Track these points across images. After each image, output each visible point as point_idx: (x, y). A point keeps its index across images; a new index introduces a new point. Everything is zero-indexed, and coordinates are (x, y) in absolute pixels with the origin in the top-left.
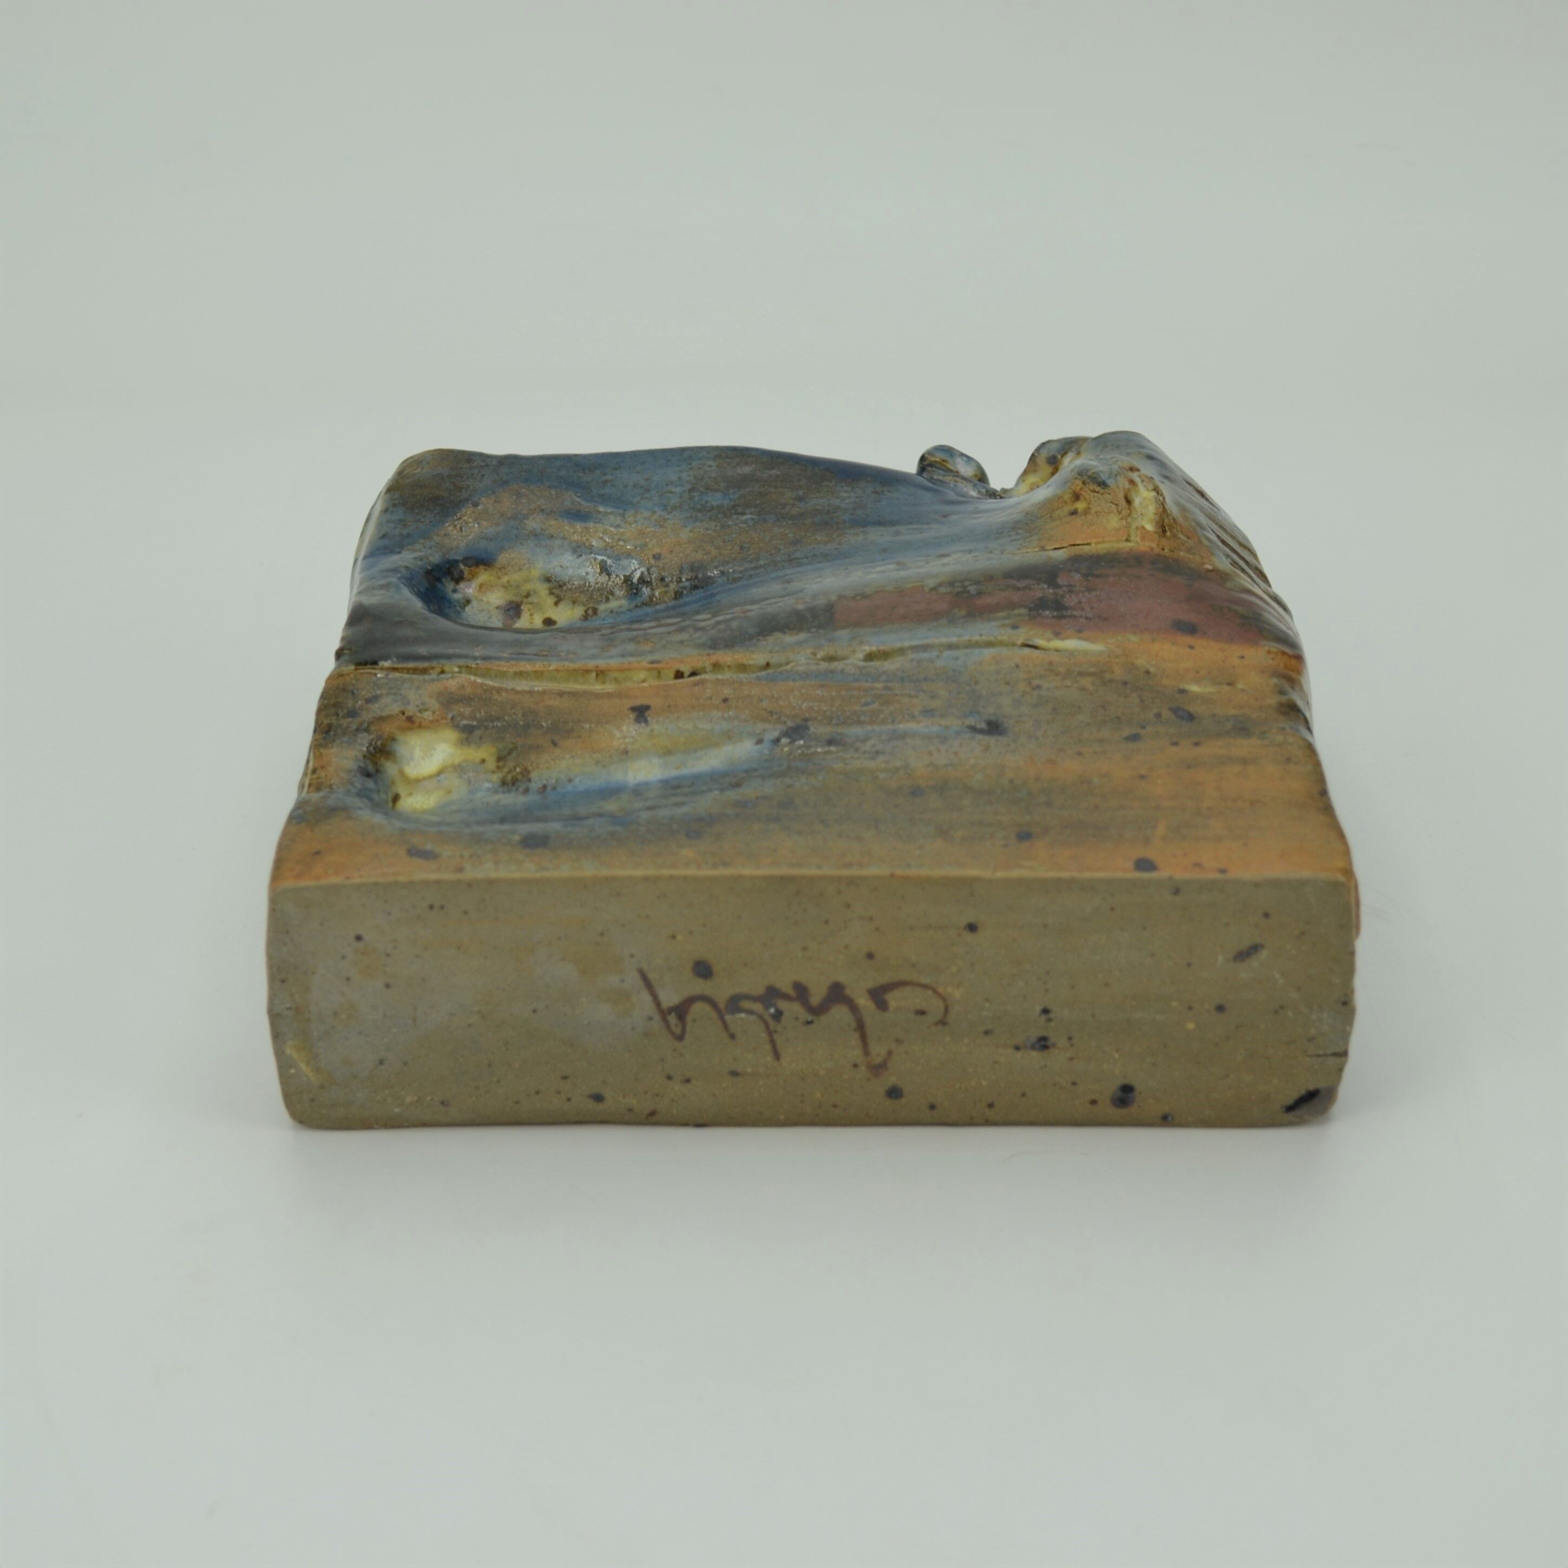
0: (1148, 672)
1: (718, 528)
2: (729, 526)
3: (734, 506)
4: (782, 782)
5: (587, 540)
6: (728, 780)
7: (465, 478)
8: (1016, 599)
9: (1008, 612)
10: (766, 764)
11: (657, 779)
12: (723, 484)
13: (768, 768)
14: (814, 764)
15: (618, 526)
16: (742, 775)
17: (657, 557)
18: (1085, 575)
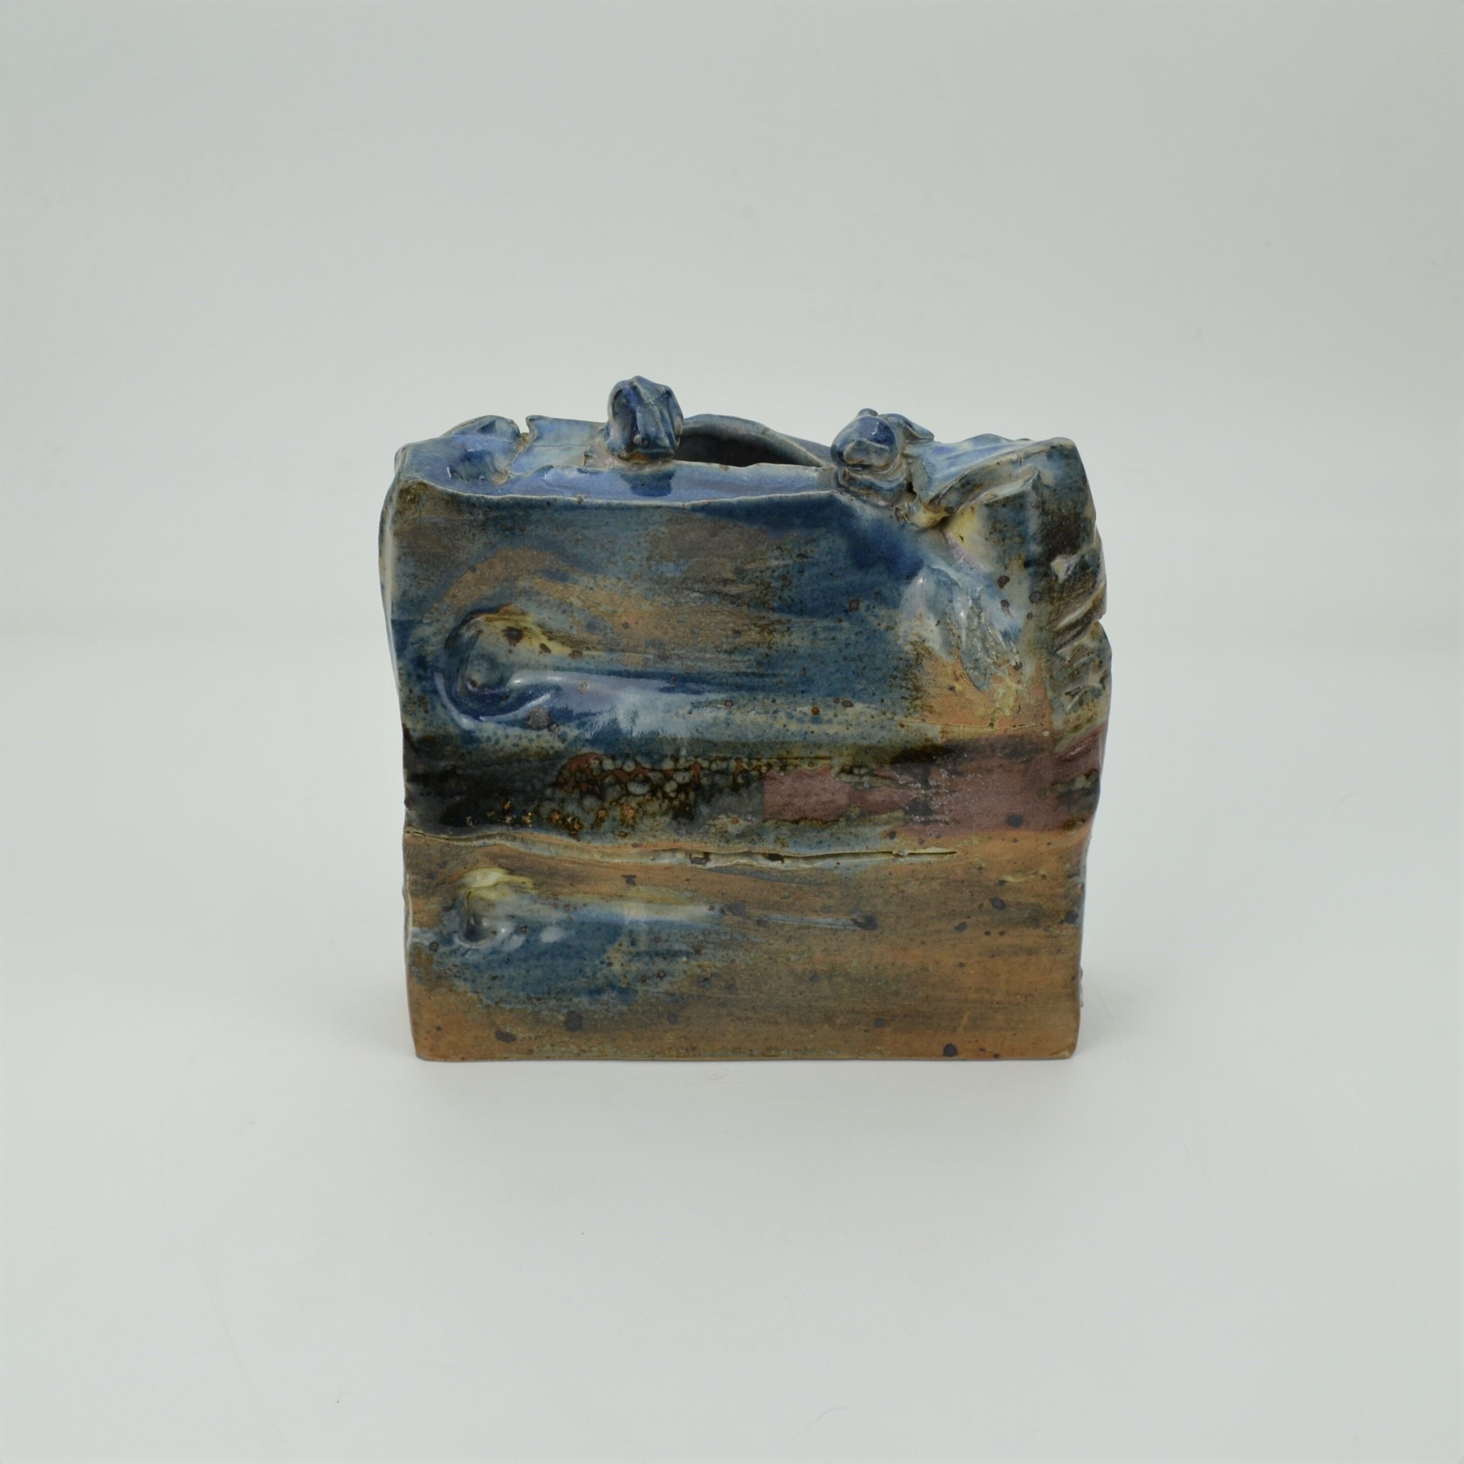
0: (980, 868)
1: (673, 605)
2: (681, 604)
3: (685, 579)
4: (727, 954)
5: (568, 598)
6: (692, 941)
7: (459, 535)
8: (896, 799)
9: (889, 814)
10: (716, 927)
11: (643, 920)
12: (675, 553)
13: (718, 934)
14: (748, 939)
15: (591, 589)
16: (701, 938)
17: (626, 626)
18: (951, 773)
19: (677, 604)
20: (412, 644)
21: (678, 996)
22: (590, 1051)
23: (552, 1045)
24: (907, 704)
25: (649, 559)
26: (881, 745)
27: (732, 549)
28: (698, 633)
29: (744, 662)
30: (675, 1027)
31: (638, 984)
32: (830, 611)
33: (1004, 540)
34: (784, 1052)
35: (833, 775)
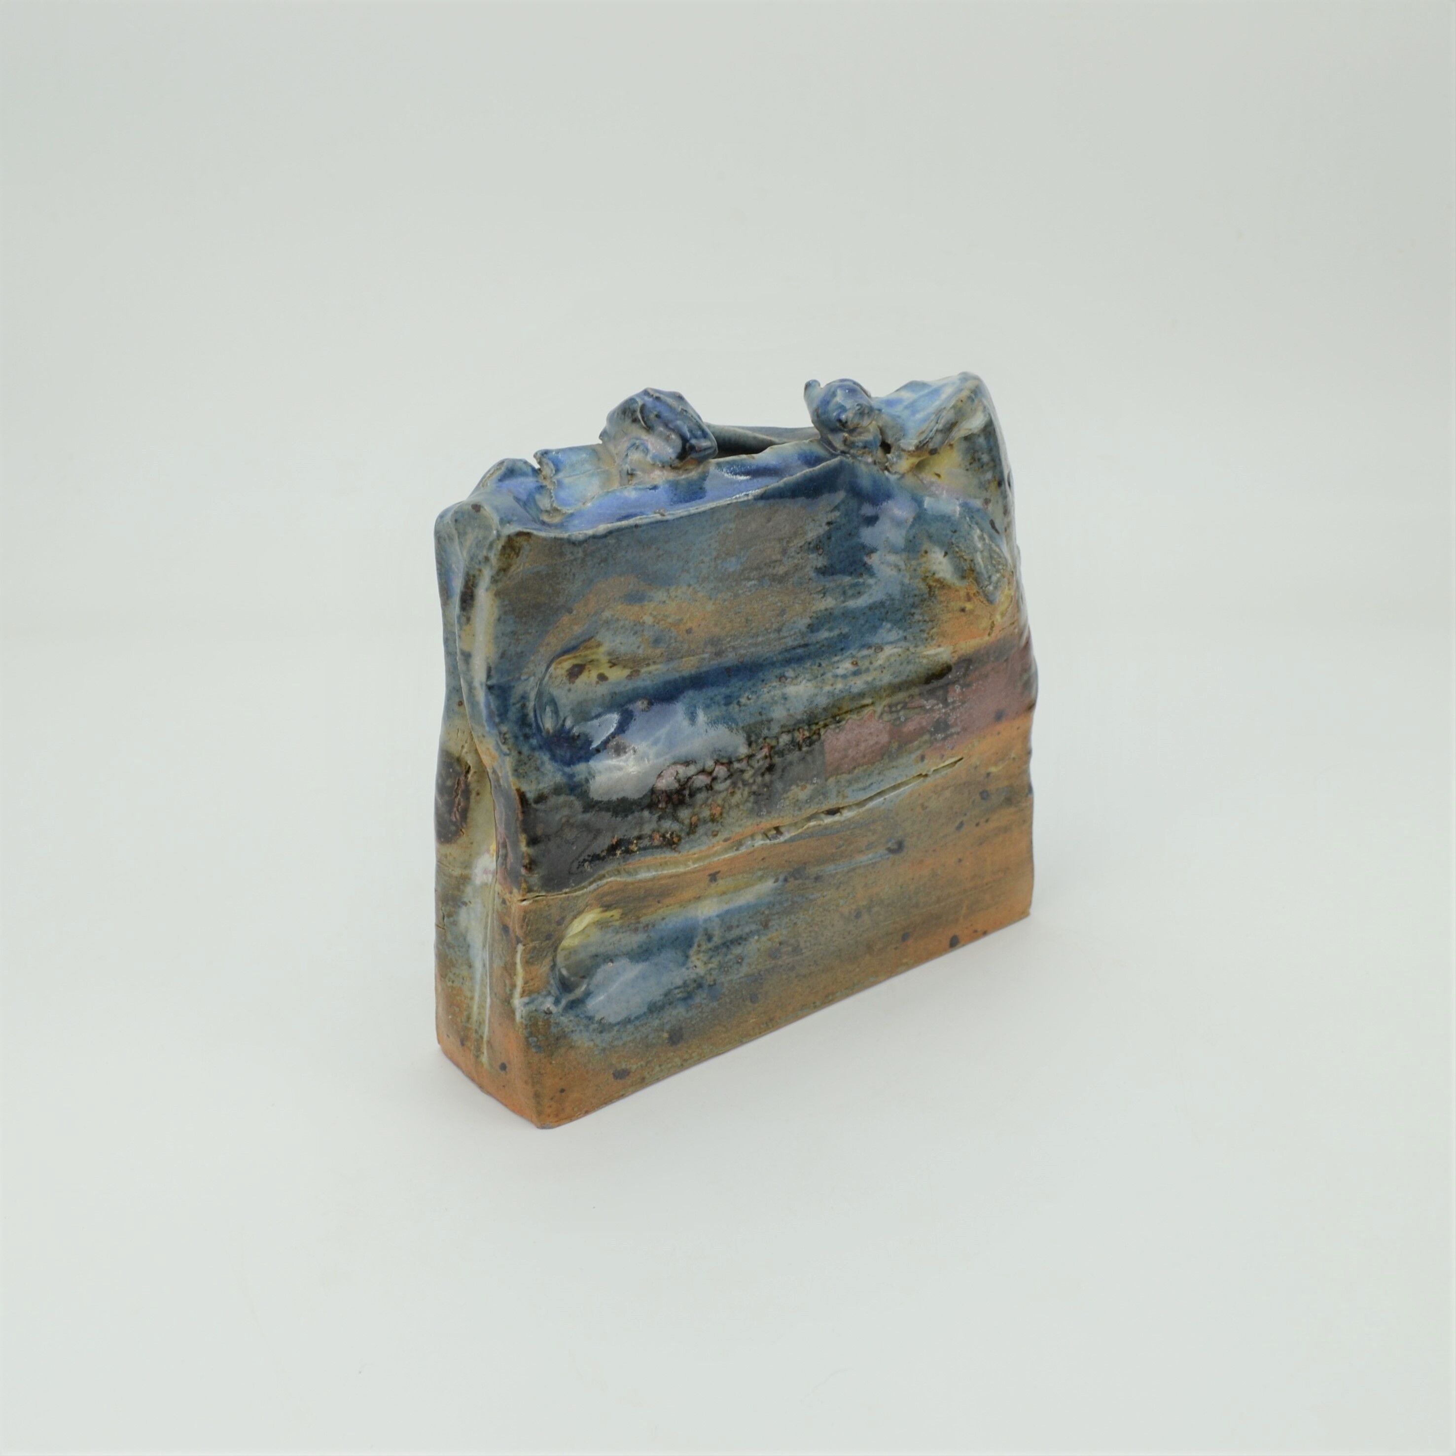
0: (976, 767)
1: (732, 598)
2: (739, 596)
3: (743, 571)
4: (790, 920)
5: (642, 617)
6: (759, 918)
7: (560, 579)
8: (924, 724)
9: (919, 739)
10: (779, 898)
11: (715, 914)
12: (737, 547)
13: (781, 903)
14: (806, 899)
15: (664, 602)
16: (767, 912)
17: (689, 631)
18: (962, 687)
19: (736, 596)
20: (514, 704)
21: (756, 974)
22: (691, 1058)
23: (660, 1066)
24: (925, 635)
25: (716, 559)
26: (910, 678)
27: (780, 530)
28: (752, 620)
29: (791, 636)
30: (756, 1005)
31: (722, 976)
32: (853, 568)
33: (982, 467)
34: (838, 994)
35: (876, 718)
